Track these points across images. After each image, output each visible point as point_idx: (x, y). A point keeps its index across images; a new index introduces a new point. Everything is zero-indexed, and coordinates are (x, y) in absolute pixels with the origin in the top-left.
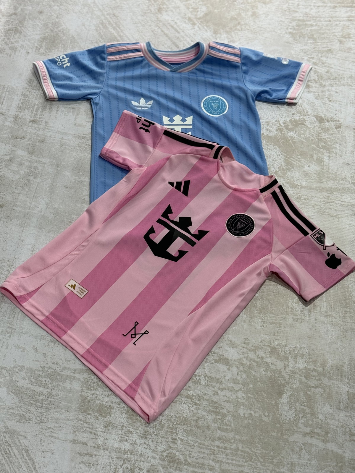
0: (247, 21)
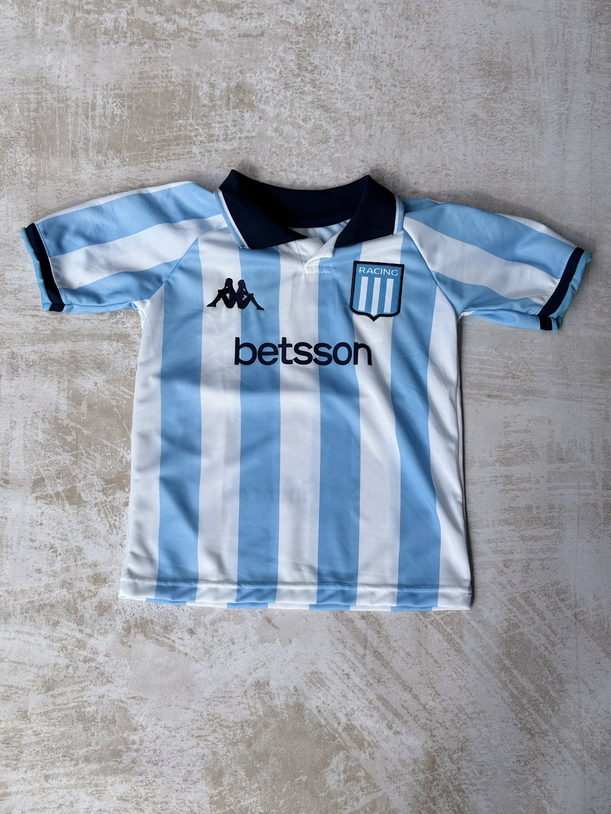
0: (231, 755)
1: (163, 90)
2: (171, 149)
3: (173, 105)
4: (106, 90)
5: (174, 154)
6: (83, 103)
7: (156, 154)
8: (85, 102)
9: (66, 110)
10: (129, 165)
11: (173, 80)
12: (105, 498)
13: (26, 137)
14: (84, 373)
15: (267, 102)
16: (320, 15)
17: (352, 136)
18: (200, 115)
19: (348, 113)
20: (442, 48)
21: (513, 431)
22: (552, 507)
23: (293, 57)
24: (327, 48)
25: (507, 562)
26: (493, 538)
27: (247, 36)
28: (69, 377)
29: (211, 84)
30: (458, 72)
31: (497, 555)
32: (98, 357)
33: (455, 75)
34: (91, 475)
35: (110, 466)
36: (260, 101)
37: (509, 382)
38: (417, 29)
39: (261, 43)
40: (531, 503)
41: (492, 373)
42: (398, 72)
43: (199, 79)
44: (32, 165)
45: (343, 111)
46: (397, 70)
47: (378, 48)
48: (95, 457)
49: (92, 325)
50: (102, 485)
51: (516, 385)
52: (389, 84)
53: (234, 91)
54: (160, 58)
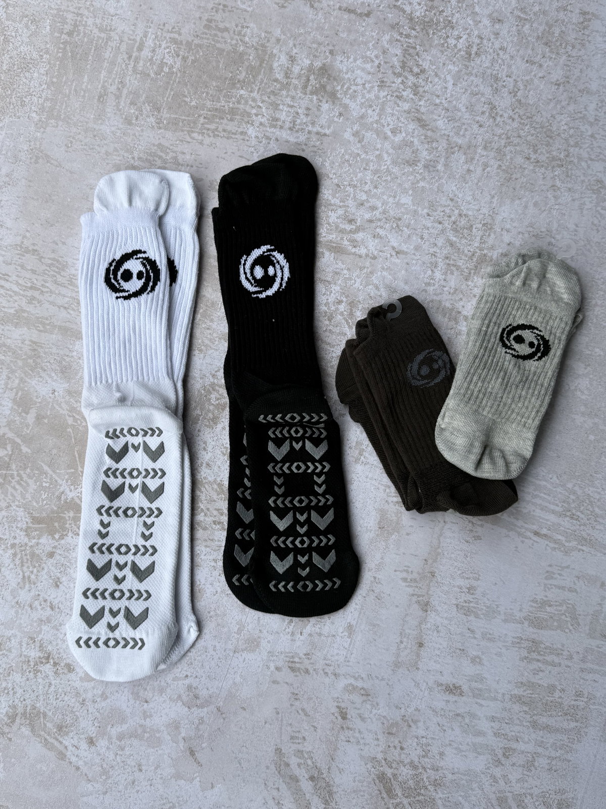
1: (230, 48)
2: (222, 123)
3: (238, 69)
4: (162, 30)
5: (224, 131)
6: (130, 40)
7: (203, 124)
8: (132, 37)
9: (107, 42)
10: (165, 129)
11: (247, 39)
12: (26, 540)
13: (49, 63)
14: (43, 374)
15: (353, 97)
16: (443, 11)
17: (446, 165)
18: (269, 90)
19: (449, 136)
20: (580, 91)
21: (555, 586)
22: (579, 694)
23: (399, 52)
24: (442, 52)
25: (507, 752)
26: (498, 715)
27: (349, 11)
28: (23, 375)
29: (291, 57)
30: (591, 124)
31: (498, 739)
32: (65, 358)
33: (587, 126)
34: (17, 506)
35: (43, 500)
36: (346, 93)
37: (566, 523)
38: (555, 59)
39: (364, 24)
40: (557, 683)
41: (547, 504)
42: (520, 104)
43: (278, 47)
44: (47, 99)
45: (443, 132)
46: (519, 101)
47: (503, 69)
48: (28, 484)
49: (68, 316)
50: (27, 523)
51: (572, 528)
52: (506, 115)
53: (316, 72)
54: (237, 9)
